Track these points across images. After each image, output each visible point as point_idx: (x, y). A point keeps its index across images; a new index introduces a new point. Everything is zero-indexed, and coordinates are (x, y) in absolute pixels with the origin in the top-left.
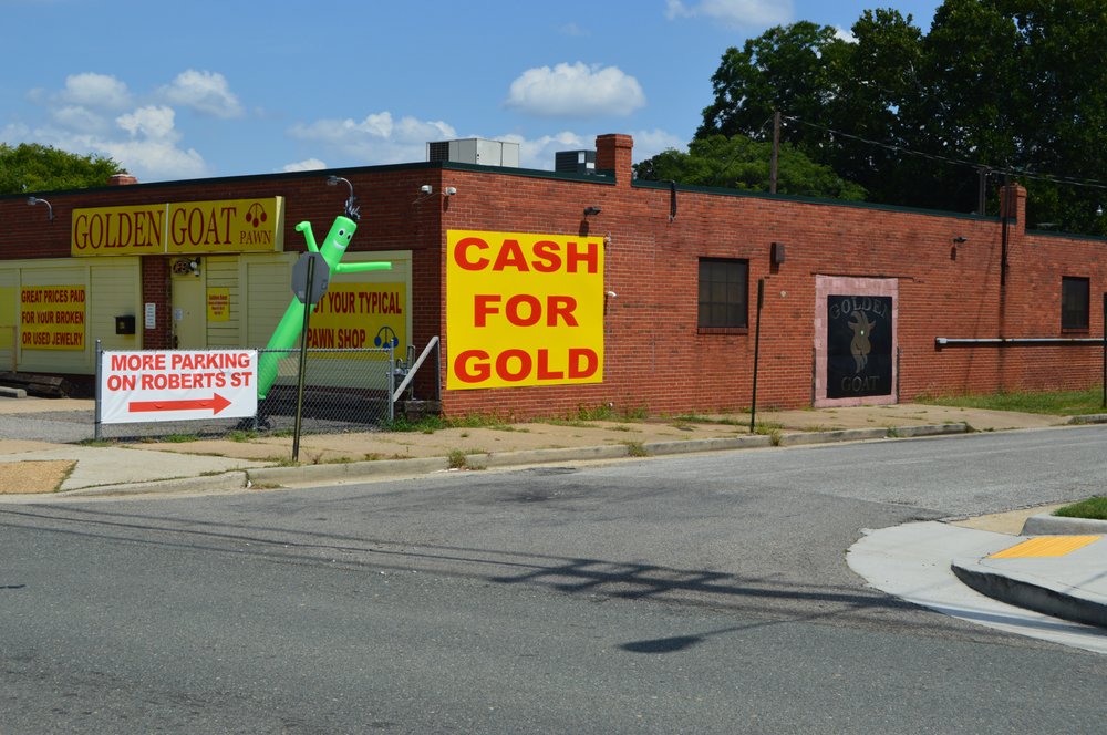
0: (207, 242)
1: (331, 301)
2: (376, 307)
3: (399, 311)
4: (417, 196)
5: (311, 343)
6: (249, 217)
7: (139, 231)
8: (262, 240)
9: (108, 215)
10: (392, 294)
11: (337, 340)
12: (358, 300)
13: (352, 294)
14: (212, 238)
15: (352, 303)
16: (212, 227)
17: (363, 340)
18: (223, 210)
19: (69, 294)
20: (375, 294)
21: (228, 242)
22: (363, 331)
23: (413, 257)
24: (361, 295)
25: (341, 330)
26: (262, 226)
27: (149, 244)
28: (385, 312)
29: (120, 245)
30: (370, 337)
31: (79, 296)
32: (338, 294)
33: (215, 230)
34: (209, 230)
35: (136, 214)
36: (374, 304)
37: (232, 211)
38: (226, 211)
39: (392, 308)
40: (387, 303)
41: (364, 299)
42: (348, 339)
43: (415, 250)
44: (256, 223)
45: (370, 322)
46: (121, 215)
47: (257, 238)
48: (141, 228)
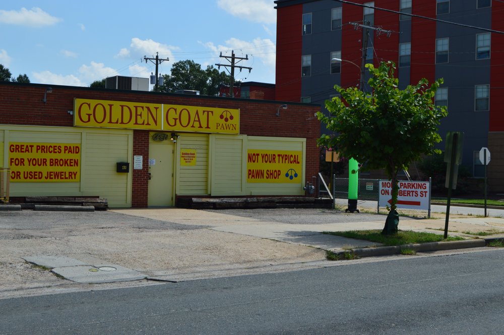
0: (193, 126)
1: (263, 157)
2: (287, 161)
3: (298, 163)
4: (309, 117)
5: (250, 176)
6: (222, 117)
7: (139, 117)
8: (231, 128)
9: (111, 106)
10: (295, 156)
11: (265, 175)
12: (277, 158)
13: (274, 155)
14: (197, 124)
15: (274, 159)
16: (197, 119)
17: (279, 175)
18: (204, 112)
19: (63, 149)
20: (286, 155)
21: (208, 127)
22: (279, 171)
23: (307, 141)
24: (279, 155)
25: (268, 171)
26: (230, 122)
27: (148, 124)
28: (291, 163)
29: (122, 123)
30: (283, 173)
31: (77, 150)
32: (266, 155)
33: (199, 121)
34: (194, 121)
35: (136, 107)
36: (286, 159)
37: (210, 113)
38: (206, 113)
39: (295, 161)
40: (292, 159)
41: (281, 157)
42: (271, 174)
43: (307, 138)
44: (226, 120)
45: (284, 167)
46: (122, 106)
47: (228, 127)
48: (141, 115)
